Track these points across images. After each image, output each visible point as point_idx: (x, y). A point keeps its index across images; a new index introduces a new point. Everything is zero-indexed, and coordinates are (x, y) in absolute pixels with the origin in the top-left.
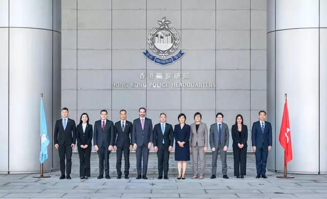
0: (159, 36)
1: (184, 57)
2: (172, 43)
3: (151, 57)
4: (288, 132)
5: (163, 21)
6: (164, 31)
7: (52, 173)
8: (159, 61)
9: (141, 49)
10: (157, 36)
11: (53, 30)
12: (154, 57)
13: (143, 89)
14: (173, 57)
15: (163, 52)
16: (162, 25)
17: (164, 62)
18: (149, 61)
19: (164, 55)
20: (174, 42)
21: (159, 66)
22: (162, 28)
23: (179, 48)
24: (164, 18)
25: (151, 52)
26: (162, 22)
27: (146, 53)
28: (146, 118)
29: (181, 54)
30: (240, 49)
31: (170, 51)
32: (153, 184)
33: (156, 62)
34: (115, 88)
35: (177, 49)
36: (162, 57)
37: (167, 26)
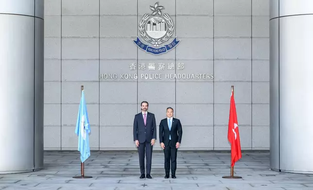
0: (152, 23)
1: (178, 46)
2: (165, 30)
3: (143, 46)
4: (235, 128)
5: (156, 6)
6: (157, 17)
7: (33, 173)
8: (151, 50)
9: (132, 37)
10: (149, 22)
11: (35, 17)
12: (146, 46)
13: (134, 81)
14: (167, 46)
15: (156, 40)
16: (154, 11)
17: (157, 51)
18: (140, 50)
19: (156, 43)
20: (168, 30)
21: (151, 56)
22: (154, 14)
23: (174, 36)
24: (157, 3)
25: (142, 40)
26: (154, 7)
27: (137, 42)
28: (148, 113)
29: (176, 42)
30: (241, 37)
31: (164, 39)
32: (144, 185)
33: (148, 51)
34: (104, 80)
35: (171, 37)
36: (155, 45)
37: (161, 12)
